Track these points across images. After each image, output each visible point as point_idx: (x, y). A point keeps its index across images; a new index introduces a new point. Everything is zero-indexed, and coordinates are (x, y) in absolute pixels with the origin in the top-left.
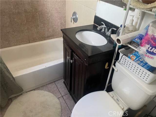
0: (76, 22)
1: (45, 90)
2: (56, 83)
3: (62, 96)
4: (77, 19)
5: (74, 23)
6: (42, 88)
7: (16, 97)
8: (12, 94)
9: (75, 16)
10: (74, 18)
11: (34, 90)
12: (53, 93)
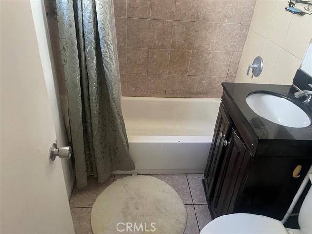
0: (257, 75)
1: (167, 183)
2: (190, 177)
3: (194, 205)
4: (260, 71)
5: (252, 77)
6: (164, 177)
7: (122, 176)
8: (118, 169)
9: (257, 64)
10: (255, 67)
11: (151, 175)
12: (178, 191)
